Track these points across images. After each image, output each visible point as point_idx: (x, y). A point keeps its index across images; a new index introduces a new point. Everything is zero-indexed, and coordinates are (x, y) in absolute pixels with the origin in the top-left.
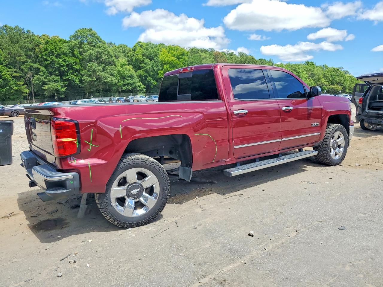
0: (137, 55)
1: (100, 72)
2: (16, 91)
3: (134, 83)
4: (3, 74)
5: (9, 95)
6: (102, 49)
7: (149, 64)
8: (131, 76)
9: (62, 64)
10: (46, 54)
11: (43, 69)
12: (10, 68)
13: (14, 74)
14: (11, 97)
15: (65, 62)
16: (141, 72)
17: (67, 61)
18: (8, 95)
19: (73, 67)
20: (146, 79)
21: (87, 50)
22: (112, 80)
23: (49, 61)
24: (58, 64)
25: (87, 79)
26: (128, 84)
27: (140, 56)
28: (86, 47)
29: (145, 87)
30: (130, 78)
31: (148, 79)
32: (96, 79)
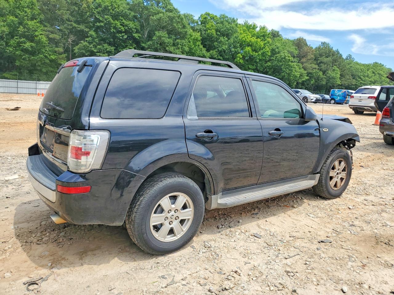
1: (170, 47)
2: (51, 61)
4: (37, 33)
5: (41, 66)
9: (120, 28)
10: (99, 13)
11: (92, 33)
12: (45, 26)
13: (51, 36)
14: (44, 70)
15: (123, 26)
17: (126, 26)
18: (39, 66)
19: (134, 35)
21: (156, 14)
23: (102, 22)
24: (115, 28)
27: (214, 32)
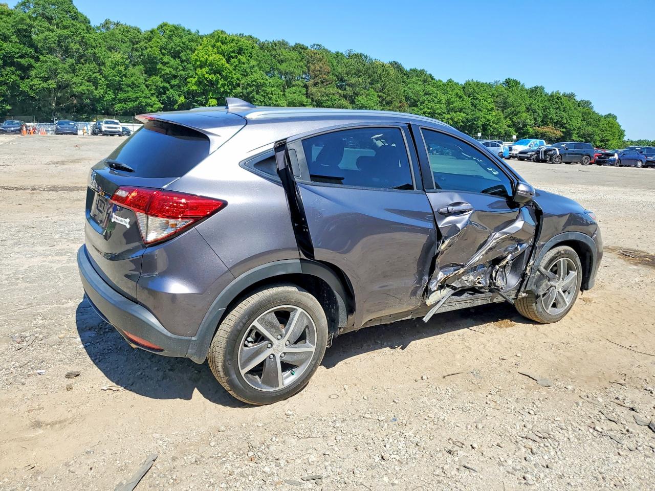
0: (151, 47)
3: (137, 98)
6: (70, 31)
7: (170, 65)
8: (133, 86)
16: (157, 80)
20: (165, 93)
22: (88, 90)
25: (39, 84)
26: (125, 101)
27: (156, 51)
28: (41, 26)
29: (162, 106)
30: (132, 88)
31: (168, 92)
32: (55, 86)
